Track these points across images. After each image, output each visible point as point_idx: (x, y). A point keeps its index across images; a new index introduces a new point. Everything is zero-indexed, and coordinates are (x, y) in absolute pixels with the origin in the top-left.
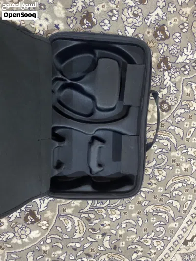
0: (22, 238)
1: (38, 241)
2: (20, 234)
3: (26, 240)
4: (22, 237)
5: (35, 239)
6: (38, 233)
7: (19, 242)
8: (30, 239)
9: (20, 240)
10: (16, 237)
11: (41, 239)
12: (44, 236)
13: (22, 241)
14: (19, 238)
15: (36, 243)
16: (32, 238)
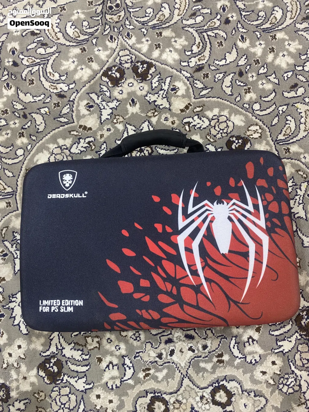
0: (59, 149)
1: (35, 148)
2: (63, 154)
3: (52, 146)
4: (58, 151)
5: (40, 150)
6: (37, 160)
7: (61, 142)
8: (48, 149)
9: (61, 145)
10: (67, 149)
11: (32, 153)
12: (28, 157)
13: (58, 143)
14: (63, 147)
15: (38, 145)
16: (45, 152)
